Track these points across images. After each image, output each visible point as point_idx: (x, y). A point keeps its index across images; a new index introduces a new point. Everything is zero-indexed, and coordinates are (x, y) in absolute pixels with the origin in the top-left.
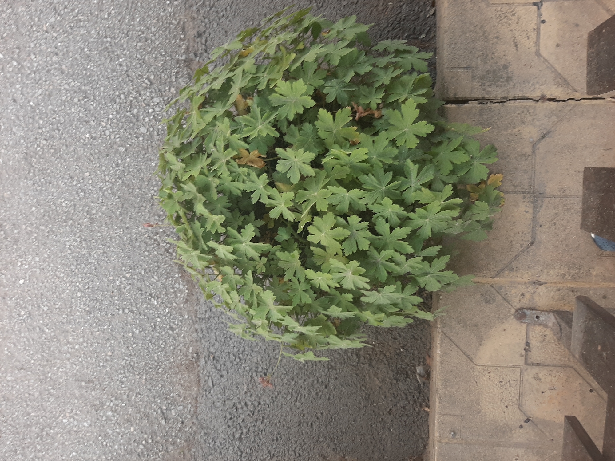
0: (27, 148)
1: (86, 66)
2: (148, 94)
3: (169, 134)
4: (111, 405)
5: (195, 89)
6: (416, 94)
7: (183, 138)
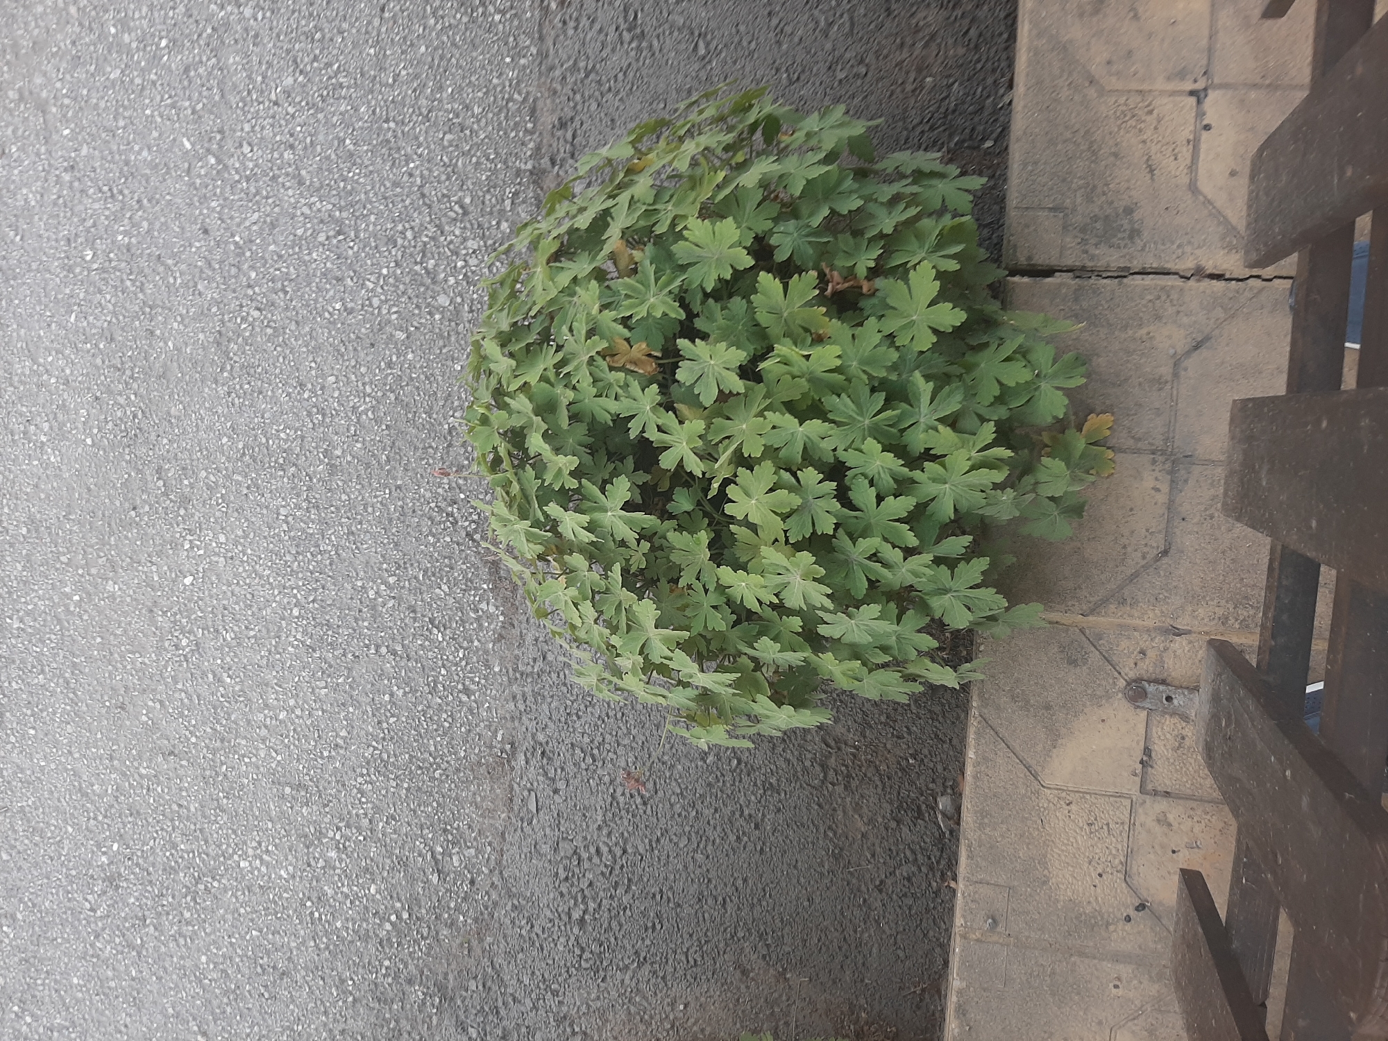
0: (222, 321)
1: (345, 173)
2: (457, 232)
3: (490, 307)
4: (338, 837)
5: (544, 226)
6: (942, 253)
7: (515, 314)
